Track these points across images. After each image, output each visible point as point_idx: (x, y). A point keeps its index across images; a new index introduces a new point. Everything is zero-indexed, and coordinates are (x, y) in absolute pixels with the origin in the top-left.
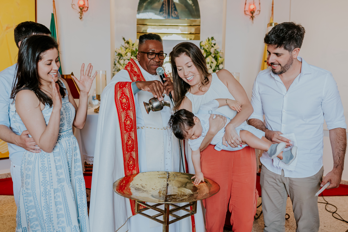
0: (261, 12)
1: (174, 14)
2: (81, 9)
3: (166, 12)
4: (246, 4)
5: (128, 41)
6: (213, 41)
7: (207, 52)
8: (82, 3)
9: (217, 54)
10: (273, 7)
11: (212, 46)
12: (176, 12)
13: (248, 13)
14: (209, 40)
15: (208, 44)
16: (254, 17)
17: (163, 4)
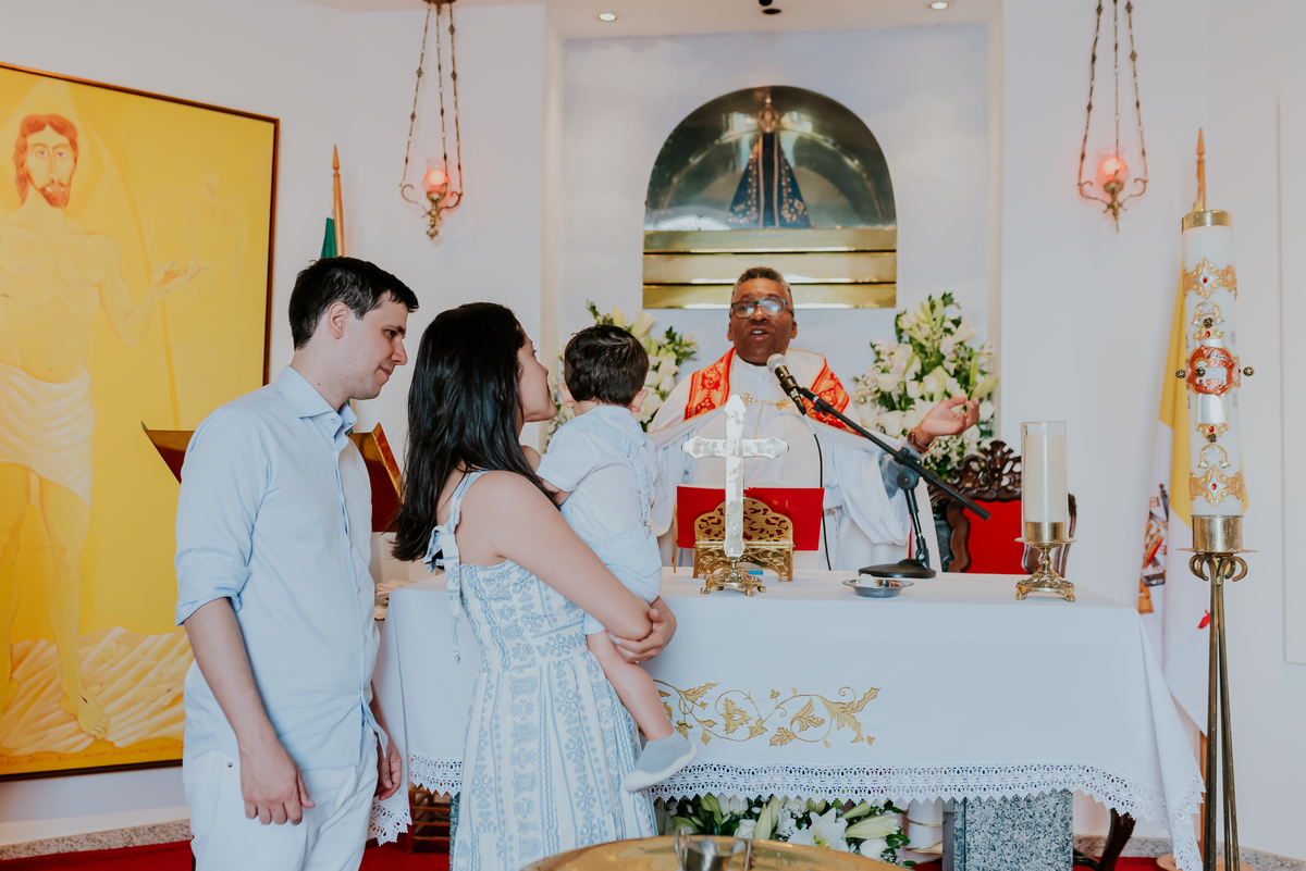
0: (1148, 184)
1: (790, 212)
2: (435, 202)
3: (758, 206)
4: (1083, 157)
5: (609, 318)
6: (950, 307)
7: (926, 353)
8: (437, 178)
9: (970, 359)
10: (1200, 163)
11: (948, 331)
12: (797, 202)
13: (1096, 191)
14: (933, 307)
15: (928, 323)
16: (1120, 205)
17: (747, 173)
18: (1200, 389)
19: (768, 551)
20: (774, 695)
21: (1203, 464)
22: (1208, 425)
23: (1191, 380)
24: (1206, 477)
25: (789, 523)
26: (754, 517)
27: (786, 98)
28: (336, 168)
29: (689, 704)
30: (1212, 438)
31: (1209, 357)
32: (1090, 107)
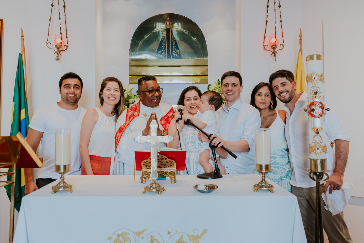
0: (285, 46)
1: (175, 53)
2: (58, 48)
3: (165, 51)
4: (265, 37)
8: (59, 41)
10: (300, 39)
12: (177, 50)
13: (269, 48)
16: (276, 52)
17: (162, 41)
18: (313, 116)
19: (167, 172)
20: (169, 233)
21: (314, 142)
22: (315, 128)
23: (310, 113)
24: (315, 146)
25: (174, 162)
26: (162, 161)
27: (174, 18)
28: (22, 37)
29: (137, 237)
30: (318, 133)
31: (316, 105)
32: (267, 22)
